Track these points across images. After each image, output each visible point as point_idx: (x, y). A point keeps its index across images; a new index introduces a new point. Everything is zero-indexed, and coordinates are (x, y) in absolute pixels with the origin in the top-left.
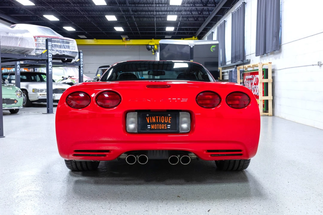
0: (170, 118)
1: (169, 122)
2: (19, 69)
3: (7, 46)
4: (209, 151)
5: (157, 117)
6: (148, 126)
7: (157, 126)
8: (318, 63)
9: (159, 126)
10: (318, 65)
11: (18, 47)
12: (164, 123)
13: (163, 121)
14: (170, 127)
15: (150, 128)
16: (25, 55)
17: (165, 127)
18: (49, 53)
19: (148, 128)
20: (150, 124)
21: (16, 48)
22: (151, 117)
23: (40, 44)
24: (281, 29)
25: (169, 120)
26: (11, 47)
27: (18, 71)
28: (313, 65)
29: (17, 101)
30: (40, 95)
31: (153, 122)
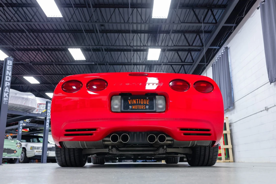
0: (148, 100)
1: (147, 103)
2: (21, 129)
3: (14, 104)
4: (182, 129)
5: (137, 100)
6: (130, 106)
7: (137, 106)
8: (265, 108)
9: (139, 106)
10: (265, 109)
11: (23, 105)
12: (144, 104)
13: (142, 102)
14: (148, 108)
15: (131, 108)
16: (28, 113)
17: (144, 107)
18: (48, 112)
19: (130, 108)
20: (131, 105)
21: (21, 106)
22: (132, 100)
23: (41, 109)
24: (233, 90)
25: (148, 102)
26: (17, 105)
27: (20, 131)
28: (261, 111)
29: (17, 151)
30: (37, 151)
31: (134, 103)
